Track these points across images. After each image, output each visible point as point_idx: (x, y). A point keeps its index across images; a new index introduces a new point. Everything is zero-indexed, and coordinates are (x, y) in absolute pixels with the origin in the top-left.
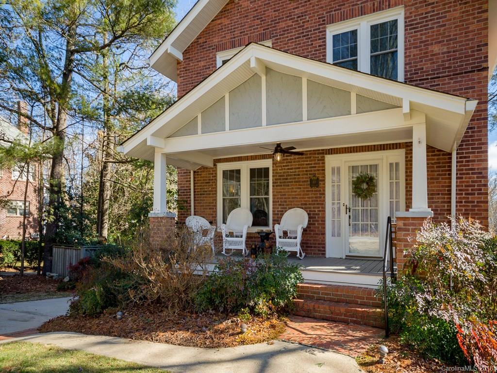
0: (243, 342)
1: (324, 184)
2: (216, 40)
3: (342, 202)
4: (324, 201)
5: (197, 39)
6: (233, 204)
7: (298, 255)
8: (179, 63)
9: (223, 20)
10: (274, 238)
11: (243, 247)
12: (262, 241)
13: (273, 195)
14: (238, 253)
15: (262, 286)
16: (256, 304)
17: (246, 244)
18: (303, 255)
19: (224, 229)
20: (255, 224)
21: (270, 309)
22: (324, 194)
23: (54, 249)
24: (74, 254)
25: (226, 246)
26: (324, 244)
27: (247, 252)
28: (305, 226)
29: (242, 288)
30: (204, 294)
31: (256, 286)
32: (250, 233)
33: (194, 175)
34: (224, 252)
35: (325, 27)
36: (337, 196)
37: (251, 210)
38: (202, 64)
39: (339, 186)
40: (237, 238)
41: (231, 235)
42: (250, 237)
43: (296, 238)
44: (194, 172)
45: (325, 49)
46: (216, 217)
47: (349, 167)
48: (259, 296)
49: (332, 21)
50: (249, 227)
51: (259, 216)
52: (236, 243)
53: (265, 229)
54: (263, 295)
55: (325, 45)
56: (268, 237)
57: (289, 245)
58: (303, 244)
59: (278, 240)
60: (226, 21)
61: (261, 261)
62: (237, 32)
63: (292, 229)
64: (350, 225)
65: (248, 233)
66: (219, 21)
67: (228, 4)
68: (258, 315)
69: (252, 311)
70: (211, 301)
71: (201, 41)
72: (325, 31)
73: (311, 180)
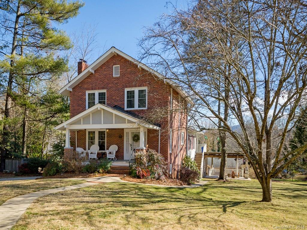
0: (96, 177)
1: (124, 137)
2: (86, 86)
3: (129, 143)
4: (124, 143)
5: (78, 84)
6: (92, 143)
7: (114, 159)
8: (70, 92)
9: (88, 80)
10: (106, 154)
11: (96, 157)
12: (102, 155)
13: (107, 140)
14: (94, 159)
15: (101, 166)
16: (99, 170)
17: (97, 156)
18: (116, 159)
19: (89, 152)
20: (100, 150)
21: (103, 171)
22: (123, 140)
23: (6, 160)
24: (17, 162)
25: (90, 157)
26: (123, 156)
27: (97, 159)
28: (117, 150)
29: (95, 167)
30: (85, 168)
31: (99, 166)
32: (99, 153)
33: (77, 133)
34: (89, 159)
35: (124, 89)
36: (128, 141)
37: (99, 145)
38: (80, 94)
39: (128, 138)
40: (94, 155)
41: (92, 153)
42: (98, 154)
43: (113, 154)
44: (77, 132)
45: (124, 95)
46: (86, 147)
47: (131, 132)
48: (100, 168)
49: (126, 87)
50: (98, 151)
51: (102, 147)
52: (93, 156)
53: (103, 151)
54: (101, 168)
55: (124, 94)
56: (105, 154)
57: (111, 156)
58: (116, 156)
59: (107, 155)
60: (89, 80)
61: (101, 161)
62: (94, 85)
63: (113, 151)
64: (131, 150)
65: (97, 153)
66: (87, 80)
67: (90, 74)
68: (100, 173)
69: (98, 172)
70: (87, 170)
71: (80, 85)
72: (124, 90)
73: (119, 136)
